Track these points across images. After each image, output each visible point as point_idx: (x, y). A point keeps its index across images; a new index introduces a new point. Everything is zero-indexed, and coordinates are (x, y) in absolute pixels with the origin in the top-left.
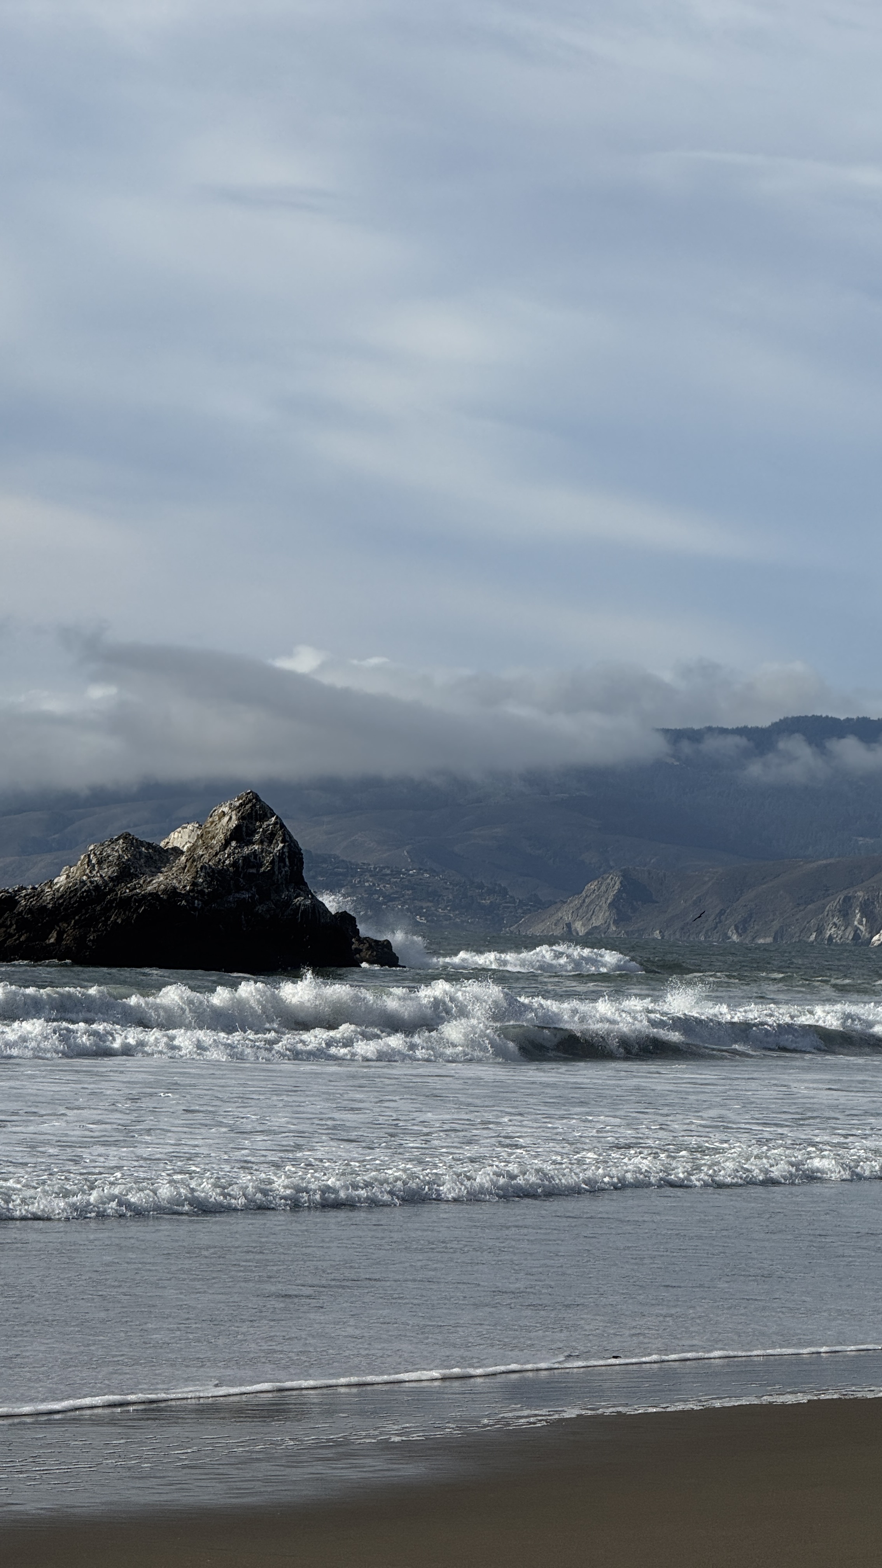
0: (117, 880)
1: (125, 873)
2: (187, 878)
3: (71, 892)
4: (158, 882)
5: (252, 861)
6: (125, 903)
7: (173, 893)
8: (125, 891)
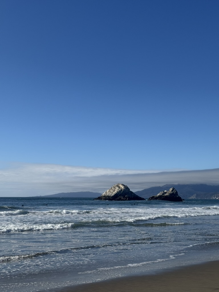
0: (162, 195)
1: (163, 194)
2: (168, 194)
3: (159, 196)
4: (166, 195)
5: (174, 193)
6: (163, 196)
7: (167, 196)
8: (163, 195)
